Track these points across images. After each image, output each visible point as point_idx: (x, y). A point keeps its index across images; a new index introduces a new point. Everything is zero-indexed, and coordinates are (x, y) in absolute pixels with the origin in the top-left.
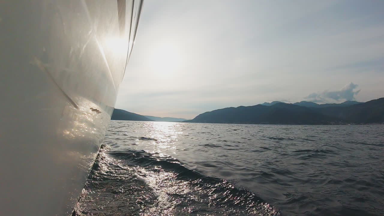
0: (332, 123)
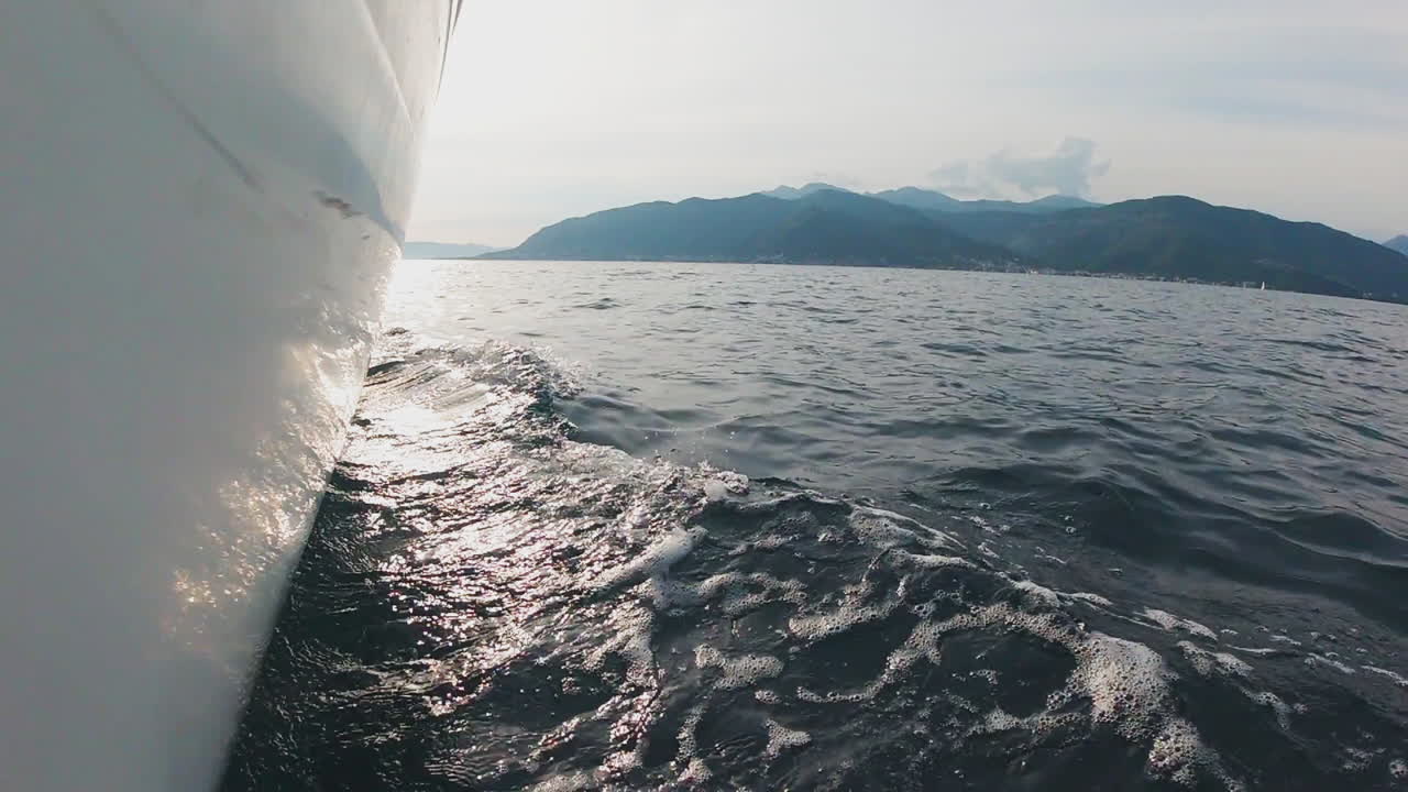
0: (984, 265)
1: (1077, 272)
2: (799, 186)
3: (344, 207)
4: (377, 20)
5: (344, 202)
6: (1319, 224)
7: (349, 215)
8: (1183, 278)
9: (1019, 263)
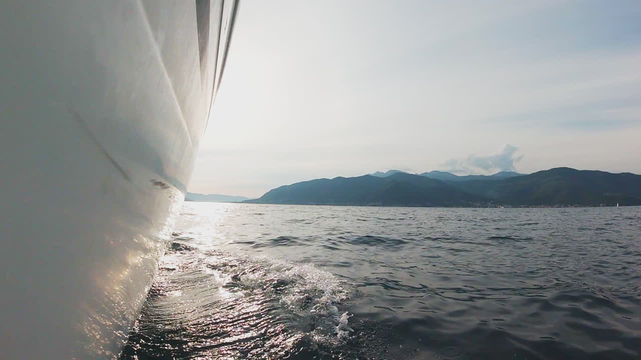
0: (476, 205)
1: (521, 206)
2: (385, 172)
3: (162, 185)
4: (182, 108)
5: (163, 183)
6: (629, 173)
7: (165, 188)
8: (572, 205)
9: (492, 203)
